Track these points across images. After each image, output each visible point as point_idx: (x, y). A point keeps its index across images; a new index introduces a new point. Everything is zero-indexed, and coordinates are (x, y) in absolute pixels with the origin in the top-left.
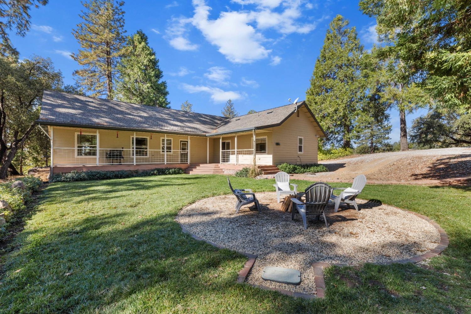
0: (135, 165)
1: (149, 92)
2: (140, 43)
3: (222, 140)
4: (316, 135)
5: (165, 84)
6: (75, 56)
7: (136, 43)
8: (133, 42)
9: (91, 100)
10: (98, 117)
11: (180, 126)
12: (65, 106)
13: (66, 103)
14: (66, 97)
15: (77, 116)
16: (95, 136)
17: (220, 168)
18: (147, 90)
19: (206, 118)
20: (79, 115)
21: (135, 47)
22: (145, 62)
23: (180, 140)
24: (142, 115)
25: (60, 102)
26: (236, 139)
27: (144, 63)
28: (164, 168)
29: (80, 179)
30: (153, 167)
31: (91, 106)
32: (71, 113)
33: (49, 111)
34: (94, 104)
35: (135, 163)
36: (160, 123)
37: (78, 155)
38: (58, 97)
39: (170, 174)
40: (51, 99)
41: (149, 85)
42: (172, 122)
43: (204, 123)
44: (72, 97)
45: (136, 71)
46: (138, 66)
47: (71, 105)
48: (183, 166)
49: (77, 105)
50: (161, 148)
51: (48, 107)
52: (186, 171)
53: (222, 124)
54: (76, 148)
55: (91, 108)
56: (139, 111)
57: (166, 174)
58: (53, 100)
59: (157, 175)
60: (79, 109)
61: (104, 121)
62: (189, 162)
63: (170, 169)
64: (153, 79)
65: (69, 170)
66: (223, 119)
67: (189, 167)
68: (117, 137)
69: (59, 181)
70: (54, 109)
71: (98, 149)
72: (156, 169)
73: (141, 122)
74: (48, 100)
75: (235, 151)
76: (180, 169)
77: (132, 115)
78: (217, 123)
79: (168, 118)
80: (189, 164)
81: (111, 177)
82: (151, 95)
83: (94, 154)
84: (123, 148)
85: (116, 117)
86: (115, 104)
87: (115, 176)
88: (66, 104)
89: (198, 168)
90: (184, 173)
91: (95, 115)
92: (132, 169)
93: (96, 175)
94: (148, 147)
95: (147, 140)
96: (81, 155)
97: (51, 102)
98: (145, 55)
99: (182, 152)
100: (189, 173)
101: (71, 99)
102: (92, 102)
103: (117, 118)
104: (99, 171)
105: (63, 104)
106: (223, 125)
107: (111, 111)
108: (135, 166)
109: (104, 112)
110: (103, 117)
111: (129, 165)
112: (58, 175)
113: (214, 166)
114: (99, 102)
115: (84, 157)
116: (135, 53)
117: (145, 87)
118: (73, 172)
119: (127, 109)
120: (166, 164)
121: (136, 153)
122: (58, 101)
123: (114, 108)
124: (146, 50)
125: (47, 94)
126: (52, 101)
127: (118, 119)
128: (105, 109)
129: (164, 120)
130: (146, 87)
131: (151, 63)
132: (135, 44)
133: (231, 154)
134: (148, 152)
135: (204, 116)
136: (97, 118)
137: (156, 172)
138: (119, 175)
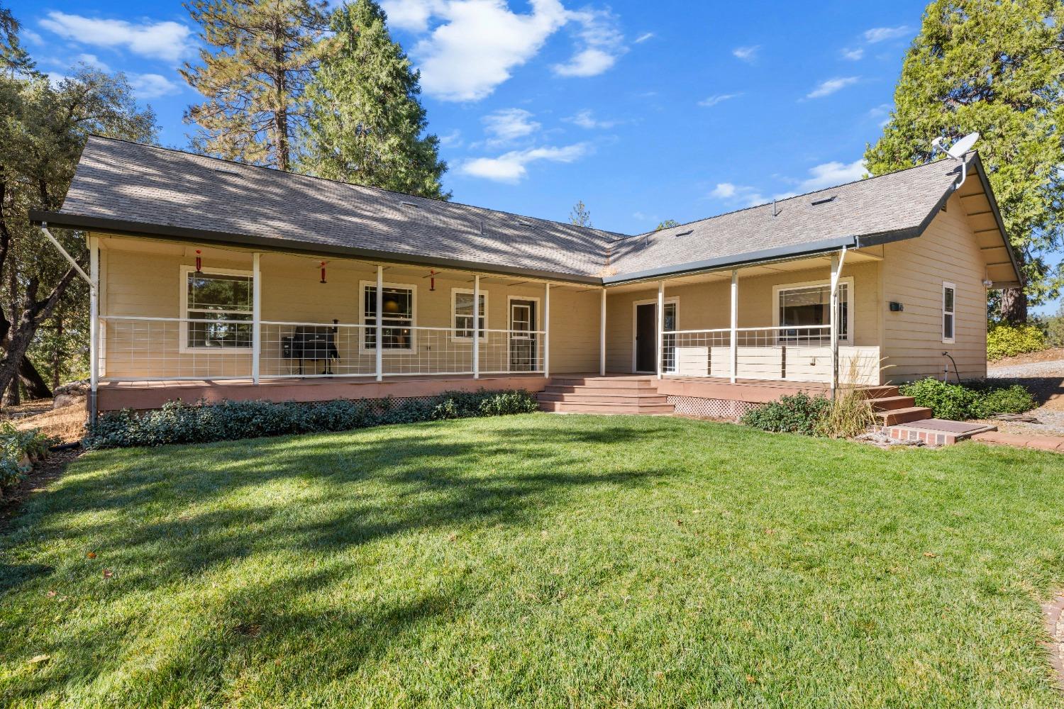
0: (379, 379)
1: (394, 162)
2: (369, 25)
3: (666, 295)
4: (983, 281)
5: (435, 143)
6: (191, 73)
7: (358, 24)
8: (349, 24)
9: (234, 169)
10: (254, 217)
11: (505, 253)
12: (151, 181)
13: (155, 172)
14: (156, 158)
15: (190, 210)
16: (245, 279)
17: (660, 392)
18: (390, 156)
19: (569, 234)
20: (197, 208)
21: (354, 39)
22: (384, 78)
23: (510, 297)
24: (389, 216)
25: (136, 169)
26: (734, 288)
27: (379, 78)
28: (472, 390)
29: (196, 432)
30: (439, 388)
31: (236, 186)
32: (170, 202)
33: (96, 192)
34: (241, 182)
35: (379, 375)
36: (446, 242)
37: (191, 344)
38: (133, 157)
39: (494, 412)
40: (110, 161)
41: (394, 140)
42: (479, 240)
43: (568, 246)
44: (175, 159)
45: (357, 102)
46: (364, 88)
47: (171, 179)
48: (530, 384)
49: (189, 181)
50: (454, 323)
51: (95, 181)
52: (542, 399)
53: (624, 250)
54: (184, 320)
55: (234, 190)
56: (379, 207)
57: (482, 414)
58: (113, 162)
59: (454, 417)
60: (197, 192)
61: (273, 227)
62: (546, 371)
63: (493, 394)
64: (405, 125)
65: (153, 398)
66: (616, 238)
67: (547, 388)
68: (323, 282)
69: (115, 444)
70: (116, 189)
71: (257, 322)
72: (447, 396)
73: (387, 238)
74: (98, 161)
75: (728, 334)
76: (524, 394)
77: (362, 216)
78: (603, 249)
79: (466, 229)
80: (547, 376)
81: (303, 424)
82: (401, 172)
83: (245, 341)
84: (336, 322)
85: (313, 221)
86: (305, 184)
87: (316, 422)
88: (156, 175)
89: (578, 390)
90: (538, 409)
91: (247, 212)
92: (370, 393)
93: (250, 420)
94: (414, 319)
95: (410, 296)
96: (202, 344)
97: (108, 168)
98: (383, 56)
99: (516, 338)
100: (553, 410)
101: (172, 163)
102: (236, 175)
103: (316, 222)
104: (259, 401)
105: (146, 174)
106: (627, 253)
107: (295, 204)
108: (379, 383)
109: (273, 203)
110: (273, 219)
111: (359, 382)
112: (115, 420)
113: (636, 385)
114: (258, 177)
115: (209, 350)
116: (356, 54)
117: (385, 149)
118: (170, 408)
119: (344, 198)
120: (476, 377)
121: (384, 340)
122: (128, 166)
123: (305, 196)
124: (384, 44)
125: (99, 147)
126: (114, 166)
127: (318, 227)
128: (276, 194)
129: (455, 235)
130: (387, 148)
131: (399, 81)
132: (354, 27)
133: (680, 345)
134: (414, 337)
135: (561, 228)
136: (254, 220)
137: (450, 405)
138: (331, 419)
